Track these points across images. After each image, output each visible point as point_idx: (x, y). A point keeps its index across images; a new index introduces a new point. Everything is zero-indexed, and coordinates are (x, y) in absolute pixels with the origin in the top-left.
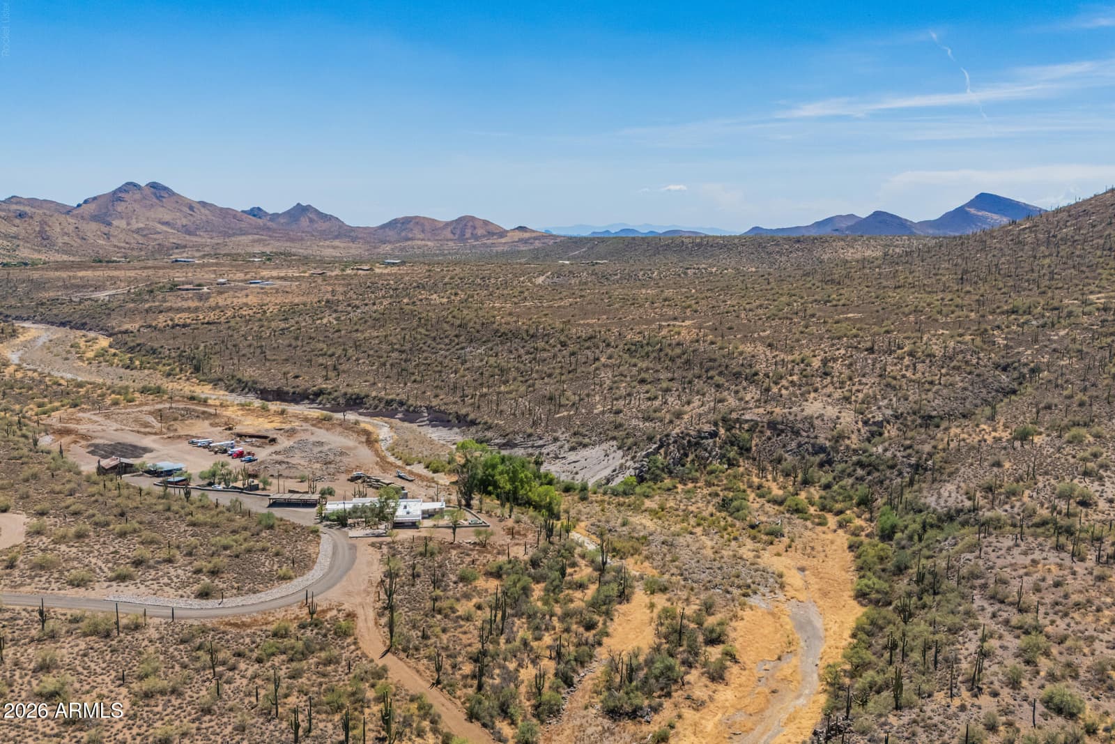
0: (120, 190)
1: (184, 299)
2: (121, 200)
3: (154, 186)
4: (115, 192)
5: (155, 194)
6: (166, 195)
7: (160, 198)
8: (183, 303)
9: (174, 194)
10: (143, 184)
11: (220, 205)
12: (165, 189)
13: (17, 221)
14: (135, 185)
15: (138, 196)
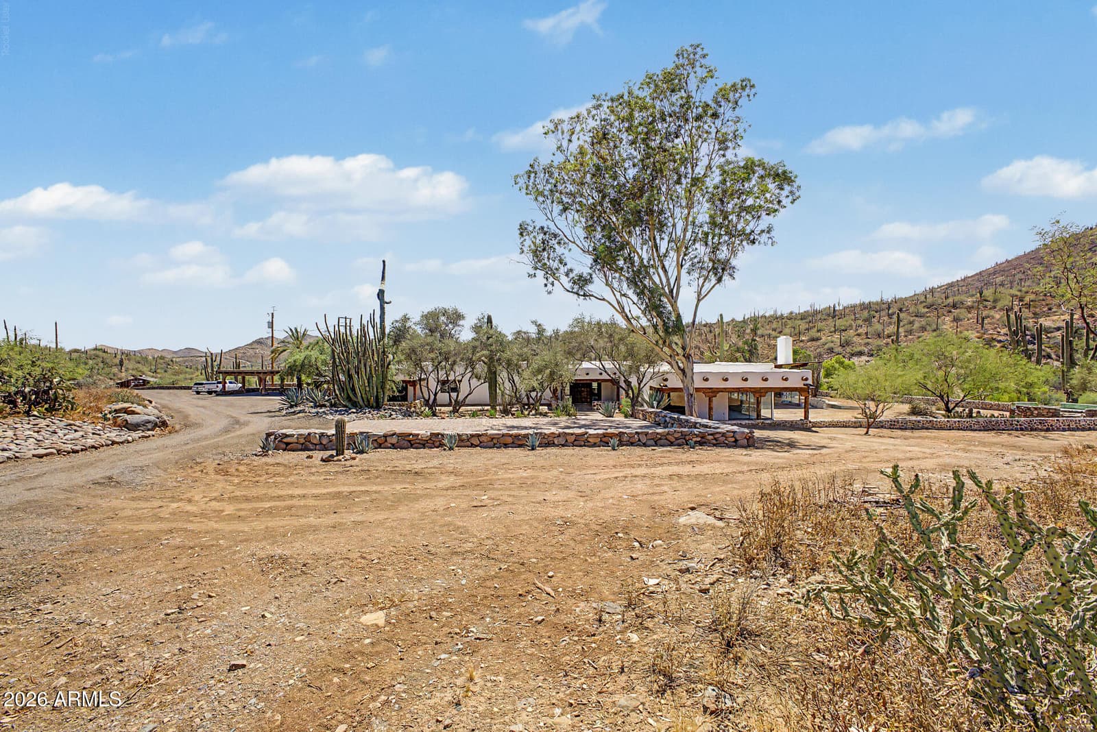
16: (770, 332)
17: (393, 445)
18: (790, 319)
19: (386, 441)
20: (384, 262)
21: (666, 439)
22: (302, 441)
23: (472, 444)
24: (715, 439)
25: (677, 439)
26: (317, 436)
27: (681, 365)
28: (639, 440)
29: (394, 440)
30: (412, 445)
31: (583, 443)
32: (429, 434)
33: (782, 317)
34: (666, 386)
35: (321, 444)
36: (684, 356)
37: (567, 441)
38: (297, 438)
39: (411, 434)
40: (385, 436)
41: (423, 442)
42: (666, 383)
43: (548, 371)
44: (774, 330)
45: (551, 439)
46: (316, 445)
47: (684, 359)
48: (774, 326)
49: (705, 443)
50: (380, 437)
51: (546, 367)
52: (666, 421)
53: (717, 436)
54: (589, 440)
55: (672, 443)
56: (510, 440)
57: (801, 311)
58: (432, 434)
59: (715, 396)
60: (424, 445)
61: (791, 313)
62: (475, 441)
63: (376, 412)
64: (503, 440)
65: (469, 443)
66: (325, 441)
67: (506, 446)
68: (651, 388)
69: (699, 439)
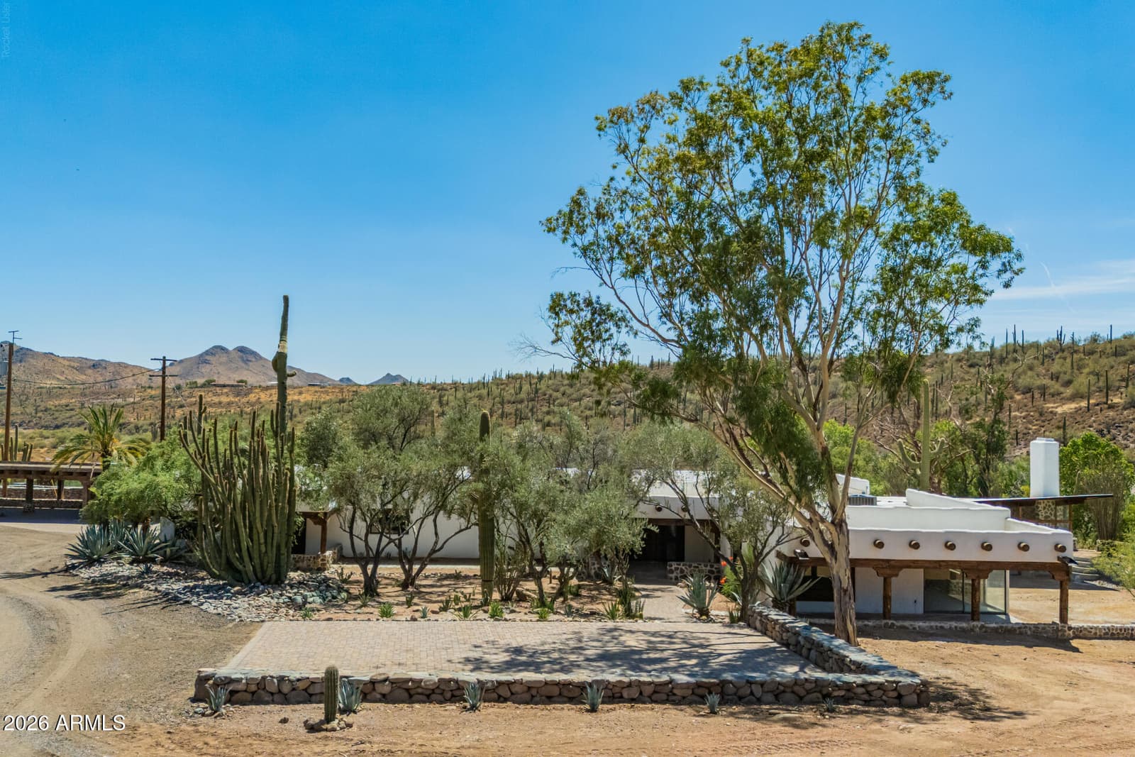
0: (207, 353)
1: (216, 394)
2: (206, 362)
3: (242, 350)
4: (201, 355)
5: (242, 358)
6: (254, 360)
7: (246, 361)
8: (214, 398)
9: (261, 358)
10: (231, 348)
11: (307, 371)
12: (254, 354)
13: (90, 371)
14: (223, 349)
15: (224, 359)
16: (1047, 381)
17: (384, 695)
18: (1092, 353)
19: (374, 689)
20: (286, 299)
21: (793, 692)
22: (253, 688)
23: (500, 696)
24: (868, 693)
25: (808, 692)
26: (275, 680)
27: (827, 537)
28: (752, 693)
29: (386, 688)
30: (411, 696)
31: (664, 697)
32: (436, 680)
33: (1073, 348)
34: (805, 555)
35: (280, 692)
36: (833, 522)
37: (641, 693)
38: (247, 684)
39: (411, 680)
40: (373, 683)
41: (428, 692)
42: (806, 549)
43: (593, 530)
44: (1054, 377)
45: (617, 690)
46: (272, 694)
47: (832, 528)
48: (1055, 368)
49: (852, 698)
50: (365, 683)
51: (589, 523)
52: (798, 642)
53: (871, 688)
54: (675, 691)
55: (801, 698)
56: (556, 691)
57: (1117, 335)
58: (441, 680)
59: (897, 575)
60: (428, 696)
61: (1094, 339)
62: (504, 692)
63: (277, 593)
64: (545, 691)
65: (495, 695)
66: (286, 688)
67: (549, 699)
68: (779, 555)
69: (842, 693)
